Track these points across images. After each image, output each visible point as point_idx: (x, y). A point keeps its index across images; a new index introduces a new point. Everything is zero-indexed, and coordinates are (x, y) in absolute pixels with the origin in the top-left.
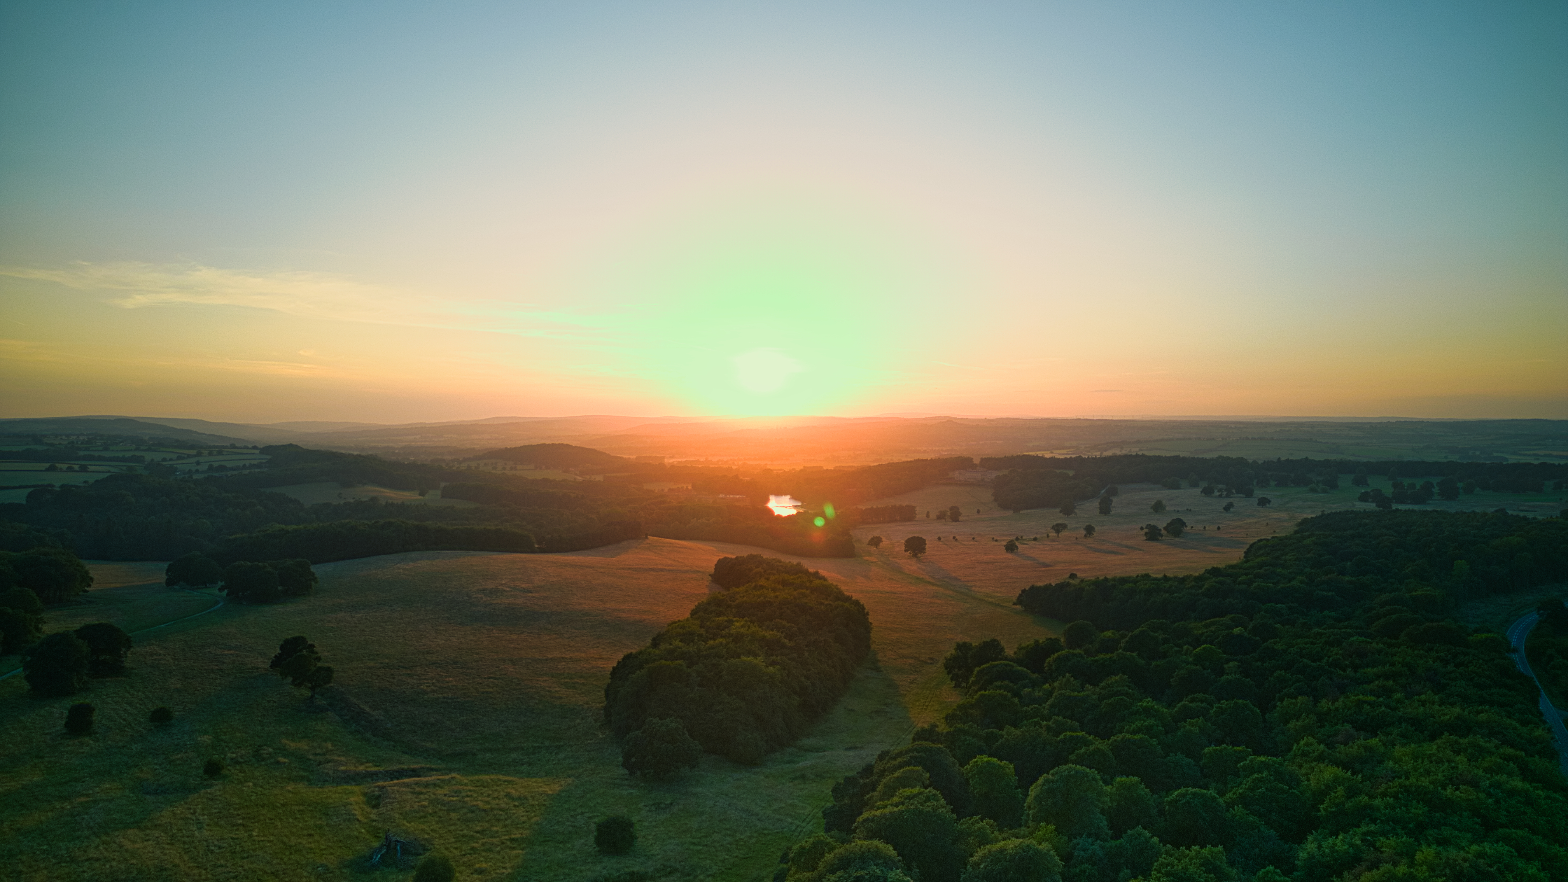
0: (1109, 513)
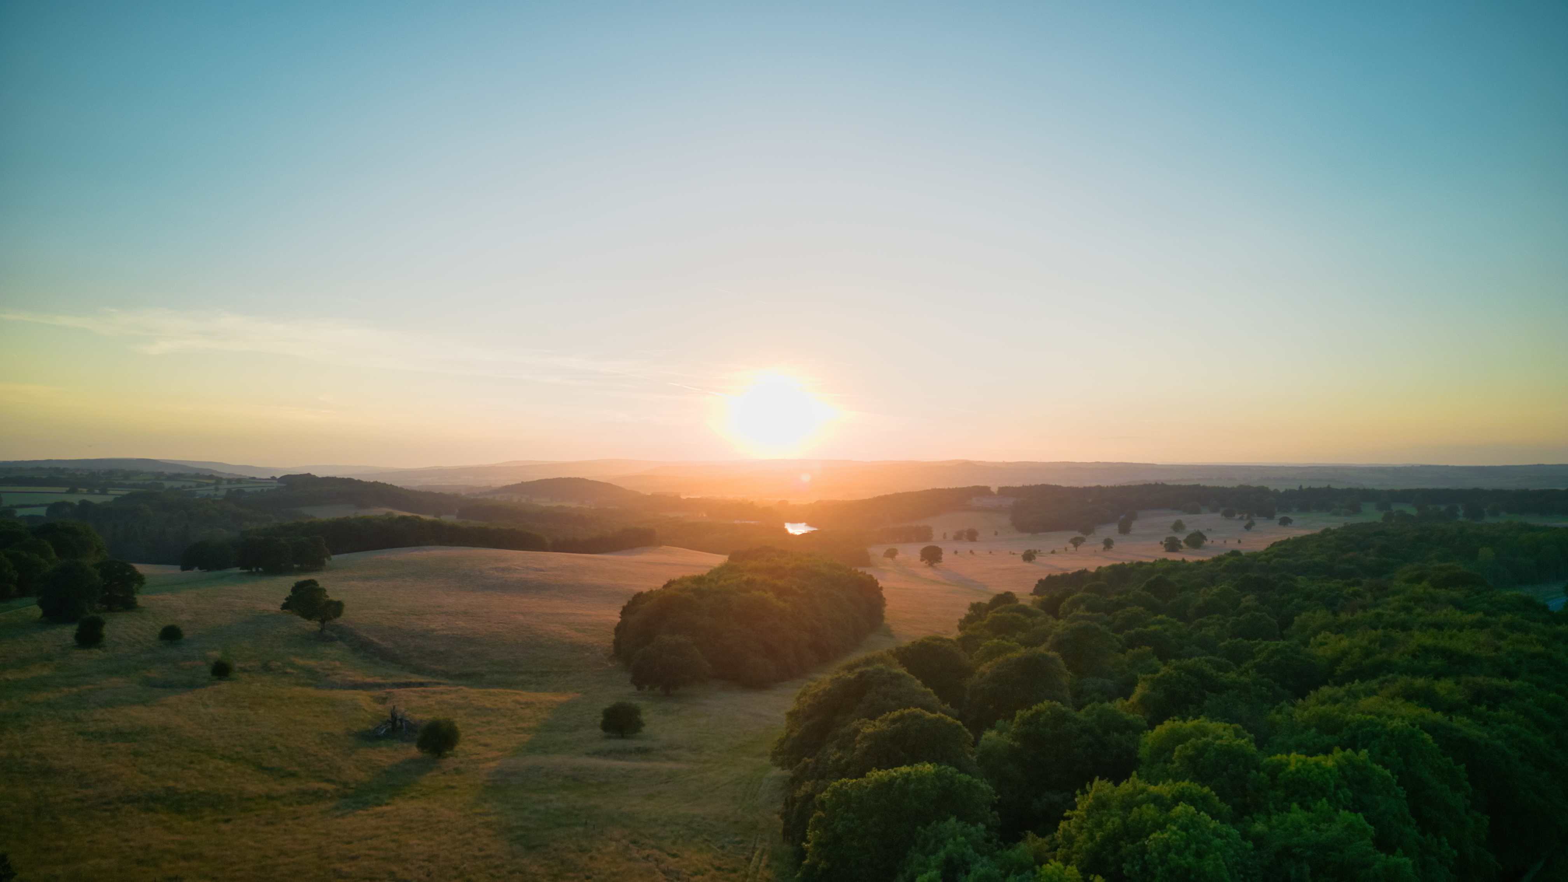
0: (1128, 533)
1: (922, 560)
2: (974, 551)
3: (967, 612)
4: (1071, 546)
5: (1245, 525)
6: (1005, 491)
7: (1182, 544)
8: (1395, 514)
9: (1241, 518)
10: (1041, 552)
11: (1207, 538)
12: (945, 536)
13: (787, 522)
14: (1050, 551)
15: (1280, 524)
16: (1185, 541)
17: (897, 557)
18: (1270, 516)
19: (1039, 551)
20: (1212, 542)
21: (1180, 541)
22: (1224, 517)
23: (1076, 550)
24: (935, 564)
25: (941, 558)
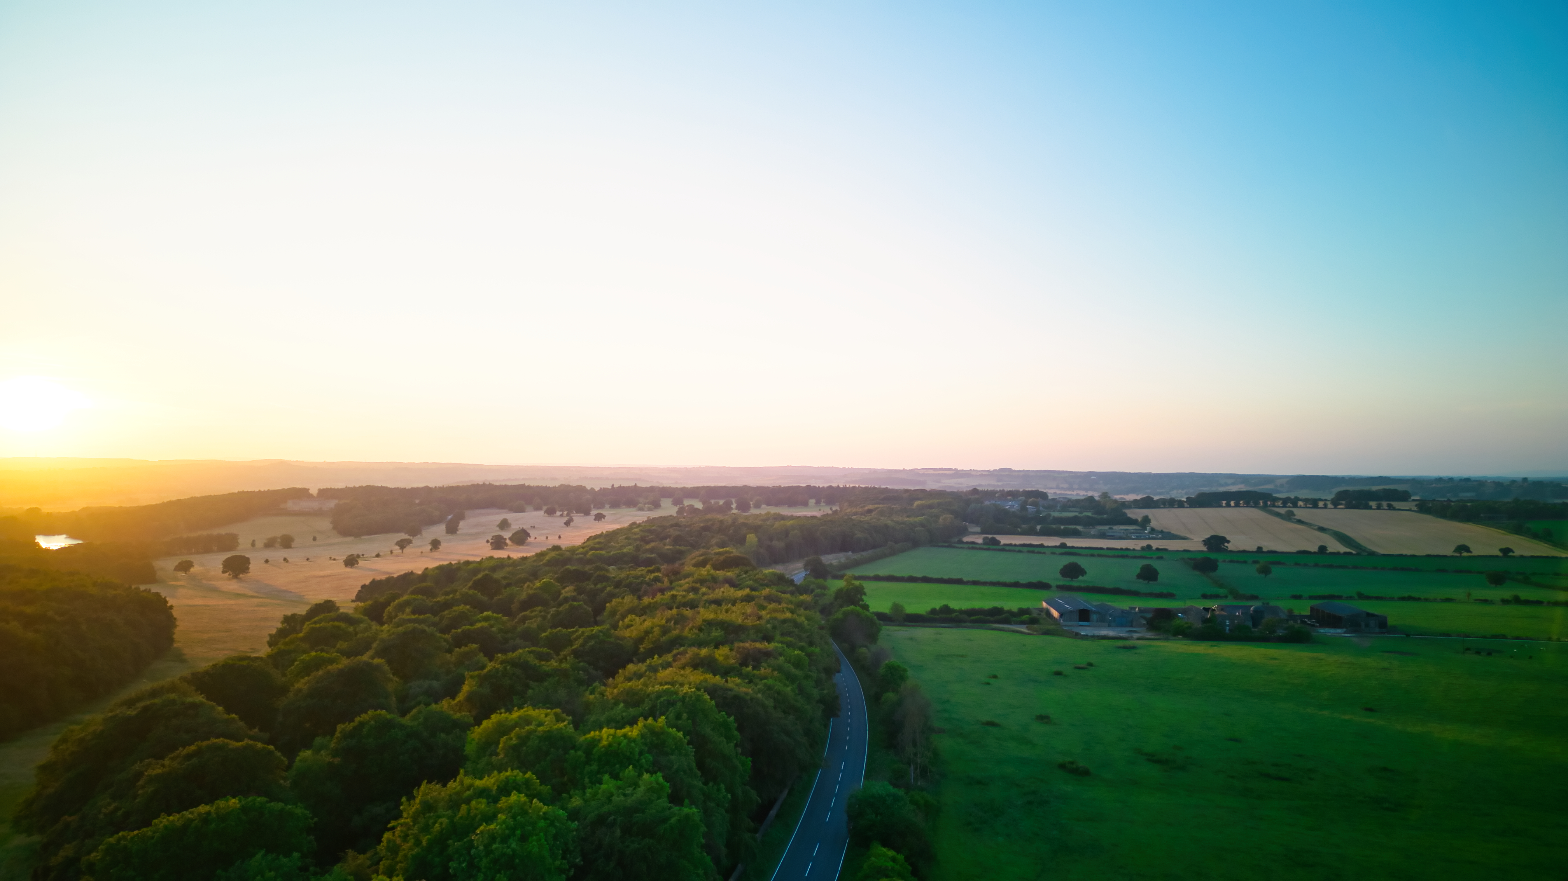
0: (456, 533)
1: (224, 572)
2: (288, 559)
3: (280, 625)
4: (397, 550)
5: (565, 522)
6: (325, 493)
7: (508, 541)
8: (686, 508)
9: (562, 515)
10: (365, 556)
11: (531, 535)
12: (253, 544)
13: (39, 534)
14: (374, 555)
15: (595, 520)
16: (510, 539)
17: (192, 570)
18: (587, 513)
19: (363, 555)
20: (536, 538)
21: (506, 539)
22: (546, 515)
23: (402, 553)
24: (241, 575)
25: (248, 569)
